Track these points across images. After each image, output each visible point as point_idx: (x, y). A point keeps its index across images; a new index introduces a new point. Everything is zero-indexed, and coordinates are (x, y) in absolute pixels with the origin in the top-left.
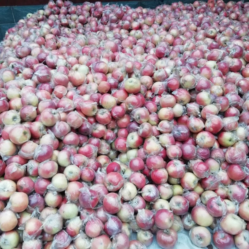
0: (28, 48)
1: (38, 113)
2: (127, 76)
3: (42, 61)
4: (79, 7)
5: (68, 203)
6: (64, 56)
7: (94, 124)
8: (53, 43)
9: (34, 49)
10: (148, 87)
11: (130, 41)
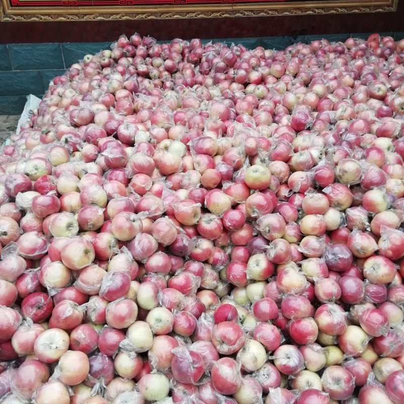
0: (90, 112)
1: (107, 218)
2: (247, 161)
3: (112, 133)
4: (165, 46)
5: (154, 374)
6: (145, 125)
7: (195, 238)
8: (129, 104)
9: (99, 113)
10: (282, 179)
11: (249, 104)
